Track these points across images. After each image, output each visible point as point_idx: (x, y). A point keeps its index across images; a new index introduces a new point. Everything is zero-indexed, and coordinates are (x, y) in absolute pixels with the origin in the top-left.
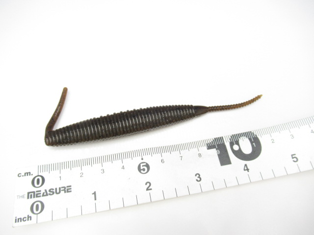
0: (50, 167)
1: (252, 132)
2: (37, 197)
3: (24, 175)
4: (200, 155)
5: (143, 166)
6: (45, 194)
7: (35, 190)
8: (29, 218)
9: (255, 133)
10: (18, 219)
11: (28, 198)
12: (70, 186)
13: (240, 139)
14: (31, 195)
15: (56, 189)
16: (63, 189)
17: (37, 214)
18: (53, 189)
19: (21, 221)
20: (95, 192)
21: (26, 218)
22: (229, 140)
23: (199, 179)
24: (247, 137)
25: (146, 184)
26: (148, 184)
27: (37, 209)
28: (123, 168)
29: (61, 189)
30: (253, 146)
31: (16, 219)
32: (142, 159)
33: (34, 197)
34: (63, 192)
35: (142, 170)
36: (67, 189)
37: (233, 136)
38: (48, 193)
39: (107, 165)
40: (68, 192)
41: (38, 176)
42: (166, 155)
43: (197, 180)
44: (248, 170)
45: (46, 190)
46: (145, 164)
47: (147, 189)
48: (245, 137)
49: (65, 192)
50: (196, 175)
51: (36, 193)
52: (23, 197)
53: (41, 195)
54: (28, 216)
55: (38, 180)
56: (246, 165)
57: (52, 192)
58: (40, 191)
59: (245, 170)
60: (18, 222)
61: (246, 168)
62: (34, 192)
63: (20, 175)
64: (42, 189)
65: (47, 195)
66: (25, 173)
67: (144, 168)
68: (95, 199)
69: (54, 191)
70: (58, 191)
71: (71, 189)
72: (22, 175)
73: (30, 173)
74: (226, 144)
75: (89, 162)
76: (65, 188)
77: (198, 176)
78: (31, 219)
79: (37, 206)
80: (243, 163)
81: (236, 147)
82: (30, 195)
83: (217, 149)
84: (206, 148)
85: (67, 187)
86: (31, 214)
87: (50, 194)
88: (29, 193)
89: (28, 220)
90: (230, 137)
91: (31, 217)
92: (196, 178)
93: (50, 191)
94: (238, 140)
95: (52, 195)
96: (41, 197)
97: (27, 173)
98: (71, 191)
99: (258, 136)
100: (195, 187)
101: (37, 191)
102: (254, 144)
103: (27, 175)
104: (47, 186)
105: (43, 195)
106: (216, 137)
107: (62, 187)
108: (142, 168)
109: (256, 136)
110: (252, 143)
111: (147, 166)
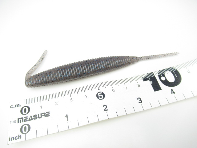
0: (33, 100)
1: (173, 67)
2: (25, 121)
3: (15, 106)
4: (139, 85)
5: (100, 94)
6: (31, 119)
7: (23, 116)
8: (20, 137)
9: (175, 68)
10: (12, 138)
11: (18, 122)
12: (49, 112)
13: (165, 73)
14: (21, 120)
15: (39, 115)
16: (44, 114)
17: (25, 134)
18: (36, 115)
19: (14, 140)
20: (67, 115)
21: (17, 137)
22: (158, 74)
23: (140, 102)
24: (170, 71)
25: (104, 106)
26: (105, 107)
27: (25, 130)
28: (86, 96)
29: (42, 115)
30: (175, 76)
31: (10, 139)
32: (99, 90)
33: (23, 122)
34: (44, 116)
35: (99, 97)
36: (47, 115)
37: (160, 71)
38: (33, 118)
39: (74, 96)
40: (47, 116)
41: (25, 106)
42: (115, 87)
43: (139, 102)
44: (174, 93)
45: (31, 116)
46: (101, 93)
47: (105, 110)
48: (169, 71)
49: (45, 117)
50: (138, 99)
51: (24, 119)
52: (14, 122)
53: (28, 120)
54: (19, 135)
55: (25, 110)
56: (172, 90)
57: (36, 117)
58: (27, 117)
59: (172, 93)
60: (12, 140)
61: (172, 92)
62: (22, 118)
63: (12, 107)
64: (29, 116)
65: (32, 119)
66: (16, 105)
67: (101, 96)
68: (68, 120)
69: (37, 116)
70: (40, 116)
71: (49, 114)
72: (13, 107)
73: (19, 105)
74: (156, 77)
75: (62, 94)
76: (45, 113)
77: (139, 99)
78: (21, 138)
79: (25, 128)
80: (170, 88)
81: (163, 79)
82: (19, 120)
83: (150, 81)
84: (142, 80)
85: (47, 113)
86: (21, 134)
87: (34, 119)
88: (18, 119)
89: (19, 138)
90: (158, 72)
91: (21, 136)
92: (138, 100)
93: (34, 116)
94: (164, 73)
95: (36, 119)
96: (28, 121)
97: (17, 105)
98: (49, 116)
99: (177, 70)
100: (138, 107)
101: (25, 117)
102: (175, 75)
103: (17, 106)
104: (32, 113)
105: (29, 120)
106: (148, 73)
107: (43, 113)
108: (99, 96)
109: (176, 69)
110: (174, 74)
111: (103, 94)
